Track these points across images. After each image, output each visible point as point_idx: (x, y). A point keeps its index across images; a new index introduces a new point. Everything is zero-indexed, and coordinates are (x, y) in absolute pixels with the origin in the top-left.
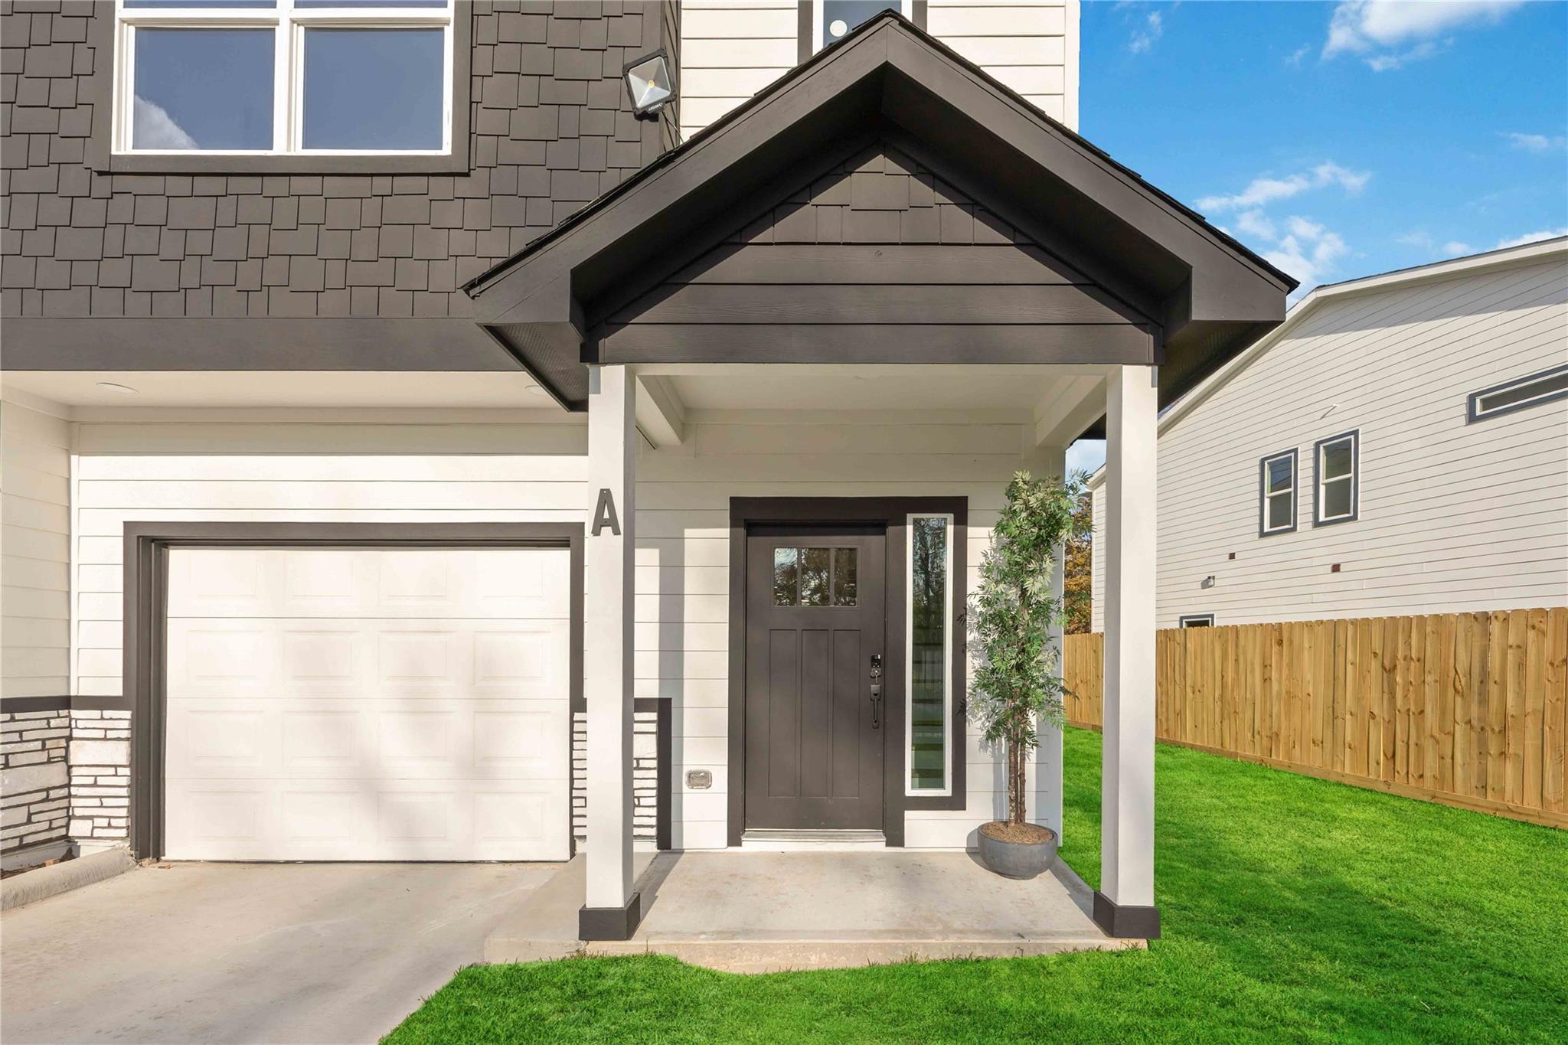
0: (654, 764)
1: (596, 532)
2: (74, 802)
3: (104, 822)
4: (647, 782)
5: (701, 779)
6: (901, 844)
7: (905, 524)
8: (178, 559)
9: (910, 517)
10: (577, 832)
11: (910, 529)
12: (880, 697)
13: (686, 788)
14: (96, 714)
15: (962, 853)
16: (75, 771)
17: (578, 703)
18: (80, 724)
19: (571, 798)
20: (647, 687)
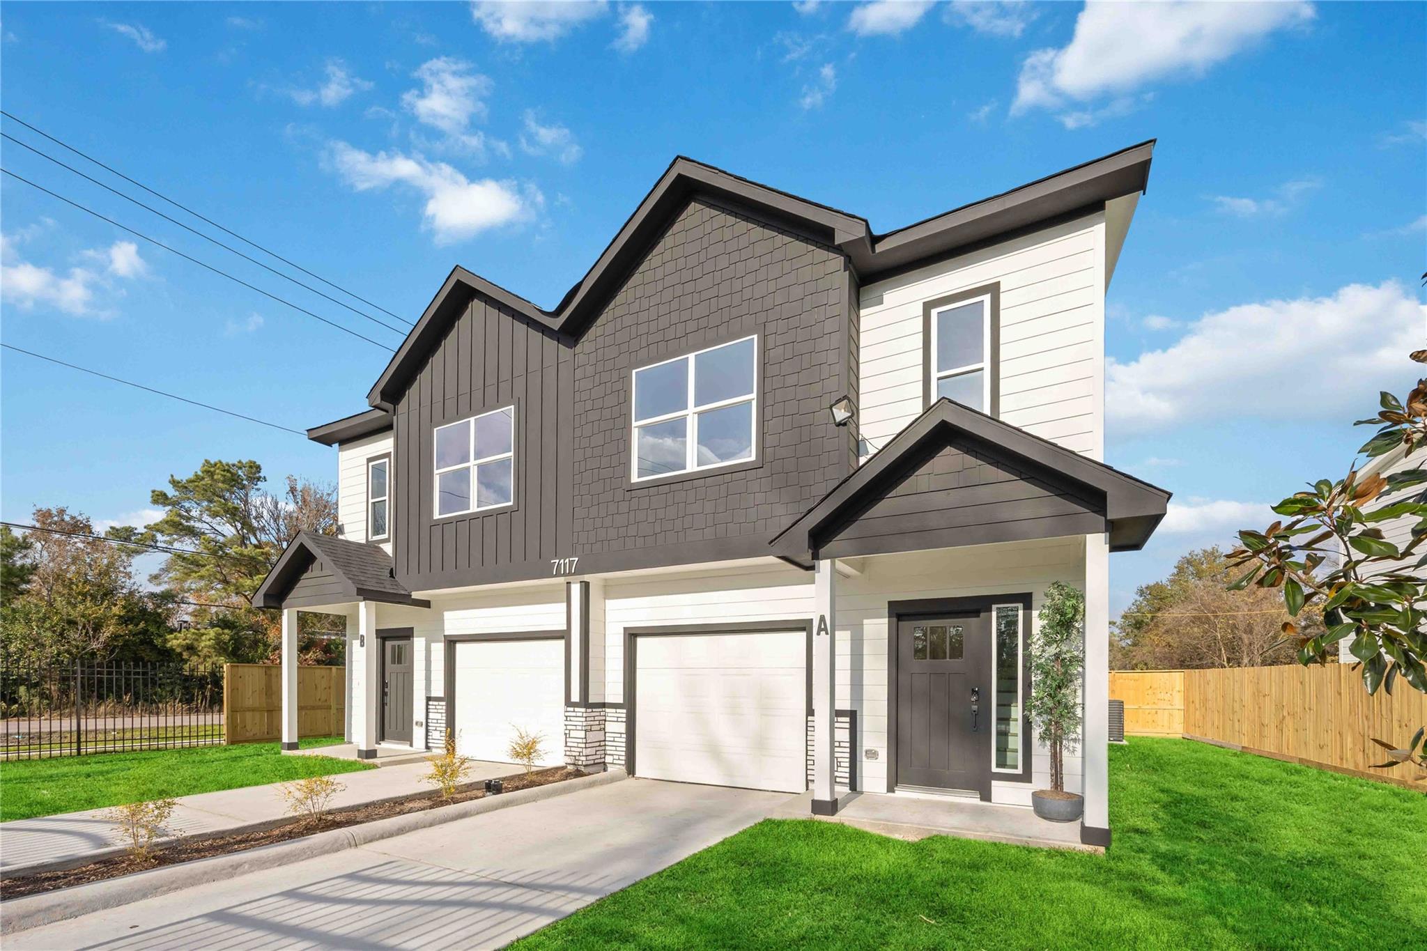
0: (848, 745)
1: (818, 634)
2: (607, 748)
3: (617, 757)
4: (843, 755)
5: (872, 754)
6: (990, 800)
7: (991, 611)
8: (640, 641)
9: (994, 607)
10: (809, 778)
11: (994, 614)
12: (976, 714)
13: (864, 759)
14: (614, 710)
15: (1030, 810)
16: (607, 735)
17: (810, 712)
18: (609, 715)
19: (807, 760)
20: (843, 703)
